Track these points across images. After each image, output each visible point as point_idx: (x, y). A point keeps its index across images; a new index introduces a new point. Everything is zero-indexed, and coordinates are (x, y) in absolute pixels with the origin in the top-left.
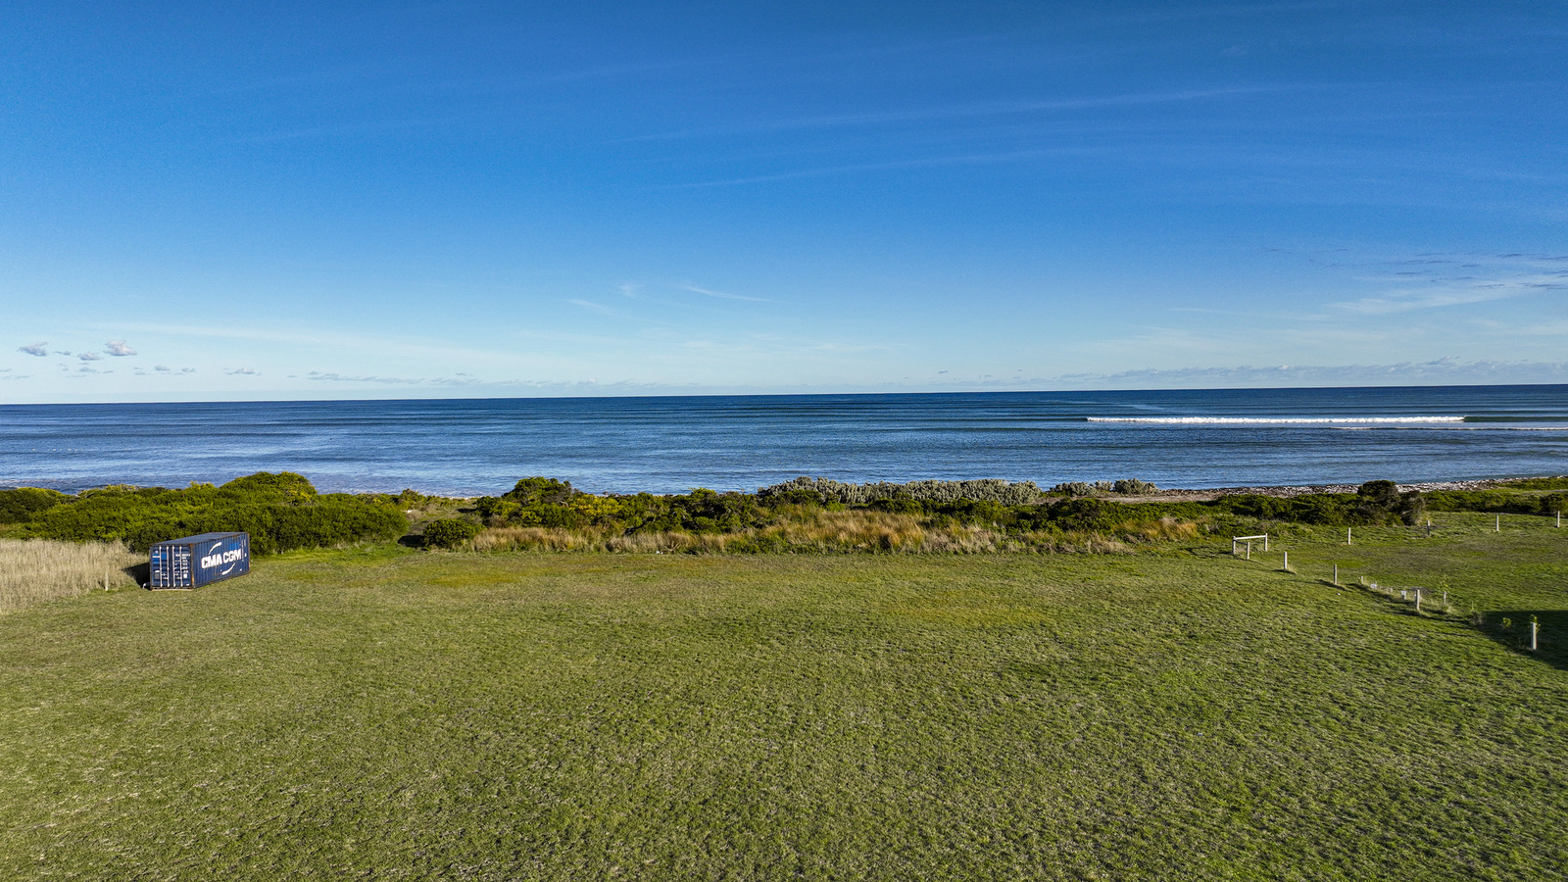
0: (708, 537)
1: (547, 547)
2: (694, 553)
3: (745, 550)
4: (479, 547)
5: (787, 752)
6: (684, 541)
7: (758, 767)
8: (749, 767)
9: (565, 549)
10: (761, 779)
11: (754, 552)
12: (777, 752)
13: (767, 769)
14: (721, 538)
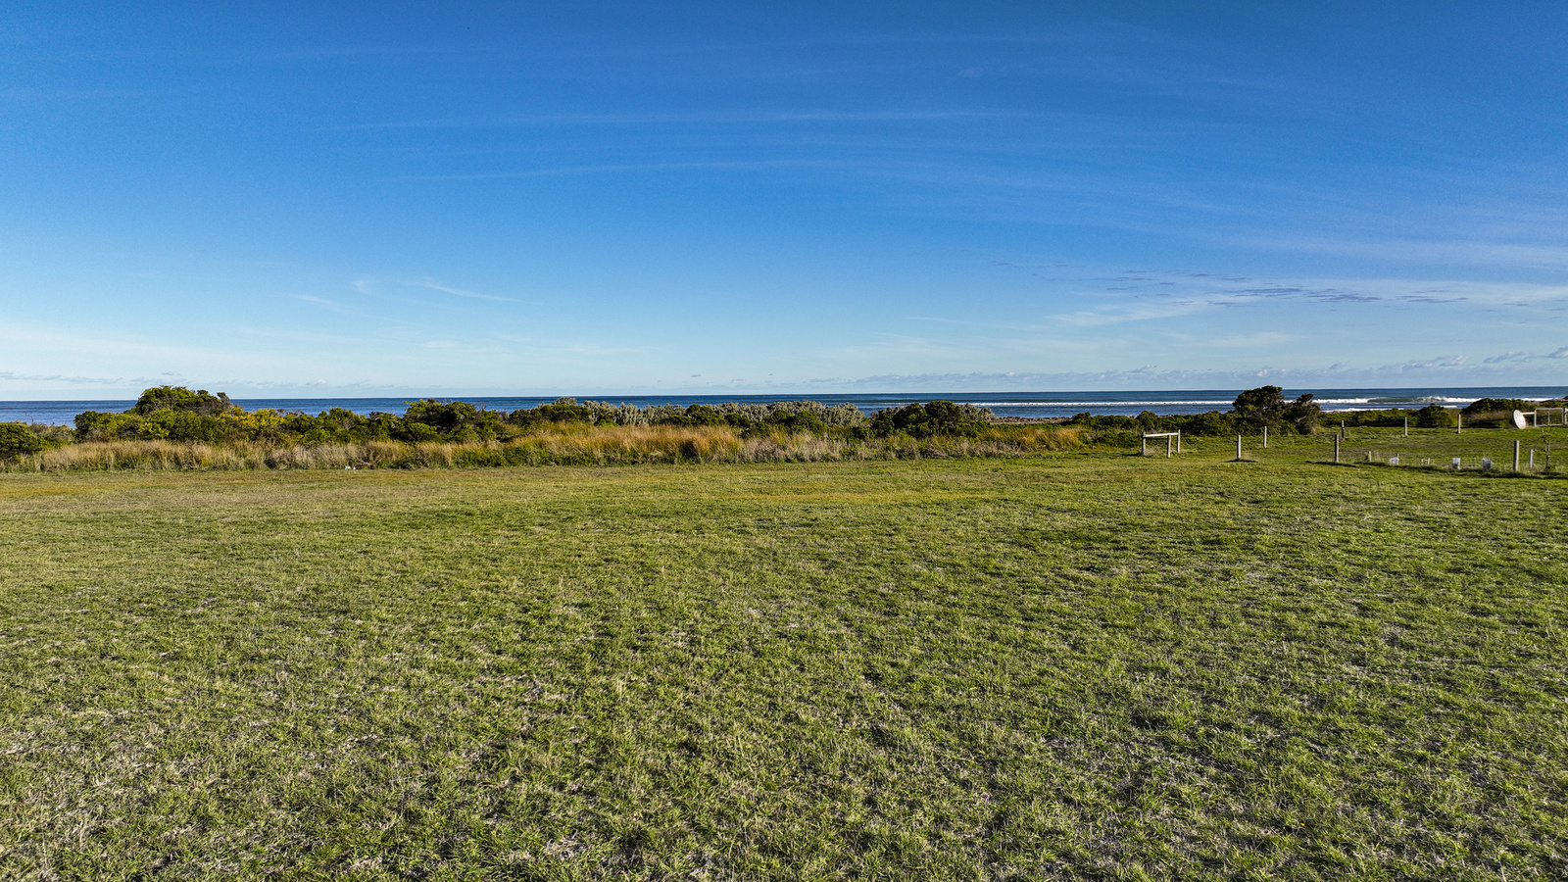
0: (428, 447)
1: (166, 464)
2: (404, 468)
3: (483, 463)
4: (48, 465)
5: (597, 707)
6: (389, 453)
7: (490, 763)
8: (456, 765)
9: (197, 466)
10: (501, 810)
11: (497, 465)
12: (561, 709)
13: (528, 766)
14: (448, 449)
